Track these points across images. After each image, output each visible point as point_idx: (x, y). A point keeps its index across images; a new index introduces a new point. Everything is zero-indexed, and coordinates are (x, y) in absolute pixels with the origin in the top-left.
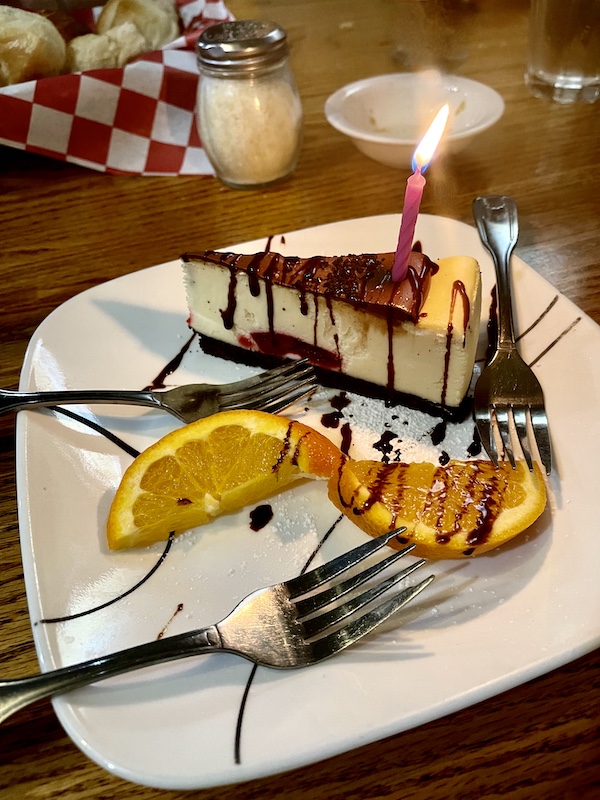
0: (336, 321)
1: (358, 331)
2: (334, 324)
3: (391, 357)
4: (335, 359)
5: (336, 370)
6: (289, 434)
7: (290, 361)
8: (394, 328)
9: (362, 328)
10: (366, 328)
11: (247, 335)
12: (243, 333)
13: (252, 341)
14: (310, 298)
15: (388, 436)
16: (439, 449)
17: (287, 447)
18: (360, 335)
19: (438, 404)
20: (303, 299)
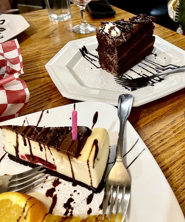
0: (52, 154)
1: (59, 158)
2: (52, 155)
3: (72, 168)
4: (54, 167)
5: (55, 170)
6: (26, 205)
7: (38, 166)
8: (71, 159)
9: (60, 157)
10: (62, 158)
11: (24, 155)
12: (22, 154)
13: (26, 157)
14: (42, 145)
15: (71, 200)
16: (88, 207)
17: (24, 211)
18: (60, 160)
19: (90, 186)
20: (40, 146)
